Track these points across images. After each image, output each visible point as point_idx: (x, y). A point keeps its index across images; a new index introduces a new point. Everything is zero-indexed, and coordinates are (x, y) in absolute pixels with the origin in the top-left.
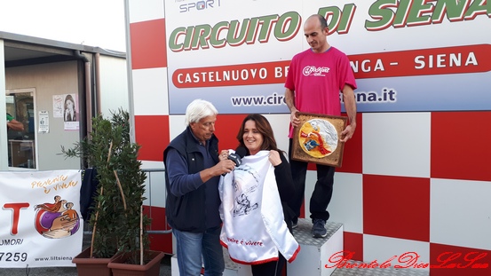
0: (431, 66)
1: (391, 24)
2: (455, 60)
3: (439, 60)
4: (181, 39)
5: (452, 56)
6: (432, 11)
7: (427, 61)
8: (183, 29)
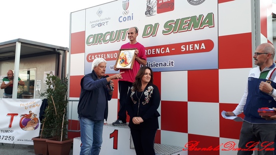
0: (187, 50)
1: (172, 32)
2: (197, 47)
3: (191, 47)
4: (91, 40)
5: (196, 45)
6: (188, 25)
7: (186, 47)
8: (92, 35)
